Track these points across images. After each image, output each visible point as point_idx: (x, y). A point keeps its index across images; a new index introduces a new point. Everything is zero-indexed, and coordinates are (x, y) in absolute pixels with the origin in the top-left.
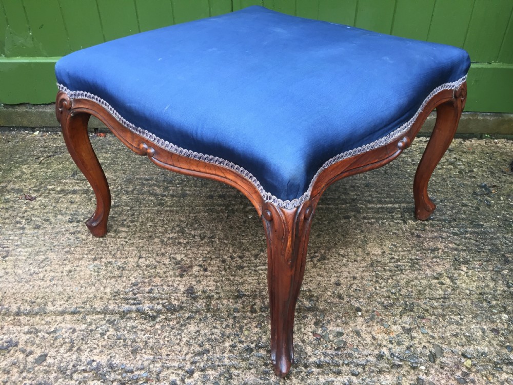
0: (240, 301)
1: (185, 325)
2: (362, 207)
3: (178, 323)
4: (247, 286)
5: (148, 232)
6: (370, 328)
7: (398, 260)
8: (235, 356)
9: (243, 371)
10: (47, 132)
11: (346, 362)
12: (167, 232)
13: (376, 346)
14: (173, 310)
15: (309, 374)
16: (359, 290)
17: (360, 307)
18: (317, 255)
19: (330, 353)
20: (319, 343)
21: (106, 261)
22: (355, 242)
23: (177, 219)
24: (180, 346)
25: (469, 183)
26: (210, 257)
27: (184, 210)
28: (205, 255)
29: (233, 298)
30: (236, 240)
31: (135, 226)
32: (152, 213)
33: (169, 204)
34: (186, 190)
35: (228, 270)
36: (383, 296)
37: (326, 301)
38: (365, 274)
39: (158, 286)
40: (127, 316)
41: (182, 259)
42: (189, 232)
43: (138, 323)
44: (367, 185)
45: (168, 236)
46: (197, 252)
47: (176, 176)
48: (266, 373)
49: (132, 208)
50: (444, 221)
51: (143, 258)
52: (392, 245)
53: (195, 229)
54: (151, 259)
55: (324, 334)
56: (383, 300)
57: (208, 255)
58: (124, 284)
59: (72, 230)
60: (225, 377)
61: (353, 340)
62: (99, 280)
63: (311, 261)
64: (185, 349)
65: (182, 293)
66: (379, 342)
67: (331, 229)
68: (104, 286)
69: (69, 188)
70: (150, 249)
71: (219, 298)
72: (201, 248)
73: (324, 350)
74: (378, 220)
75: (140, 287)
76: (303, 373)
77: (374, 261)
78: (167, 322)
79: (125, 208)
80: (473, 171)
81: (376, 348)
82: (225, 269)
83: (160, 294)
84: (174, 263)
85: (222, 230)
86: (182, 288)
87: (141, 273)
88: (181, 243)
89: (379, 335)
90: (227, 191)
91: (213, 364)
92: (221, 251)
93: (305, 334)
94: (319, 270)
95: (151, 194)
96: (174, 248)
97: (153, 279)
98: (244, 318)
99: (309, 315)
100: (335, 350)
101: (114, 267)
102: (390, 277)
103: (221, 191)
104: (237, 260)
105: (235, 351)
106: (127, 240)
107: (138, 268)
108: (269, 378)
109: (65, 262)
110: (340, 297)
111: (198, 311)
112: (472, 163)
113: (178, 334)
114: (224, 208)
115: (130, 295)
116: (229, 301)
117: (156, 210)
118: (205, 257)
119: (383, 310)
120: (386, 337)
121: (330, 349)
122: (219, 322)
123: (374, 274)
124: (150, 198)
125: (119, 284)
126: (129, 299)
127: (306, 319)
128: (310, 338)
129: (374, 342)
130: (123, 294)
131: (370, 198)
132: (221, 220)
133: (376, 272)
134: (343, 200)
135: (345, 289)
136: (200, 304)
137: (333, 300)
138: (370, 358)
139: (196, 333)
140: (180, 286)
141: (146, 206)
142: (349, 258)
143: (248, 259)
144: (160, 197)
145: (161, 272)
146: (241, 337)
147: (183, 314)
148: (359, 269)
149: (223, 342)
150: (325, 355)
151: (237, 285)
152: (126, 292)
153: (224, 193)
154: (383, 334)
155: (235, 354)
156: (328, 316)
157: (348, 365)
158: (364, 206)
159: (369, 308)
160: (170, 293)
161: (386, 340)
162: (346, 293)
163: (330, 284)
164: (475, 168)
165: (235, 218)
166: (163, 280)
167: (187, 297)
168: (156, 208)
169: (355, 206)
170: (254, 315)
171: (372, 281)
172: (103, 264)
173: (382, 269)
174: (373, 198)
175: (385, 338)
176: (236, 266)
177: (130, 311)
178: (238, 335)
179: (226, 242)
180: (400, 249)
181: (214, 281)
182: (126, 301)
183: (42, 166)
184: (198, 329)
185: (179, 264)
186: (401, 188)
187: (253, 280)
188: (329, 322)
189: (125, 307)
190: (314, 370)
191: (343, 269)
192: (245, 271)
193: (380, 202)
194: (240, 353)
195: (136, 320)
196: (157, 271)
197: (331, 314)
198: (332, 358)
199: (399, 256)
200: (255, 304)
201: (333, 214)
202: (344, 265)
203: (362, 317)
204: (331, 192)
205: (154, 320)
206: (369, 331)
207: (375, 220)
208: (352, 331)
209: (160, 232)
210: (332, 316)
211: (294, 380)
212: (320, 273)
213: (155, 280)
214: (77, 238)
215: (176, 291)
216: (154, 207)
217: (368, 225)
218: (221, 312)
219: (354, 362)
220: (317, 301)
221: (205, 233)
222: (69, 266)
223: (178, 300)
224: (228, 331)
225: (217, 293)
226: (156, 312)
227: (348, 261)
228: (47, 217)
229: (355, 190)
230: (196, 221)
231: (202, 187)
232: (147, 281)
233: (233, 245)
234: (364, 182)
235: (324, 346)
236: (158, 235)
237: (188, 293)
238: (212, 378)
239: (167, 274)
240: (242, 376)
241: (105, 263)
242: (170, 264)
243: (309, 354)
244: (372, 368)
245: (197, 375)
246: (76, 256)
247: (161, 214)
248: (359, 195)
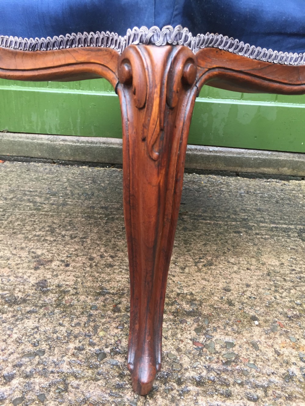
0: (102, 298)
1: (22, 319)
2: (254, 225)
4: (113, 284)
6: (272, 341)
8: (79, 362)
9: (85, 382)
11: (239, 382)
13: (281, 363)
14: (13, 302)
15: (183, 393)
16: (254, 298)
17: (257, 316)
18: (202, 260)
19: (215, 367)
20: (200, 353)
22: (248, 252)
24: (6, 343)
26: (77, 254)
27: (60, 215)
28: (71, 252)
29: (93, 295)
30: (110, 241)
32: (24, 215)
33: (45, 210)
34: (68, 201)
35: (94, 267)
36: (287, 307)
37: (211, 306)
38: (261, 282)
41: (42, 254)
42: (59, 232)
44: (259, 210)
46: (62, 249)
48: (120, 387)
49: (5, 210)
52: (291, 258)
55: (208, 342)
56: (285, 310)
57: (74, 253)
60: (58, 388)
61: (248, 353)
63: (196, 265)
64: (12, 348)
65: (31, 285)
66: (285, 358)
67: (220, 240)
70: (9, 243)
72: (69, 246)
73: (207, 363)
74: (272, 237)
76: (175, 391)
77: (271, 271)
81: (281, 366)
82: (91, 266)
84: (32, 257)
85: (97, 232)
86: (33, 281)
88: (47, 240)
89: (285, 349)
90: (110, 205)
91: (44, 369)
92: (91, 250)
93: (182, 341)
94: (203, 274)
95: (30, 202)
96: (37, 244)
98: (103, 317)
99: (190, 320)
100: (223, 364)
102: (292, 288)
103: (104, 204)
104: (107, 259)
105: (80, 355)
108: (123, 395)
110: (230, 303)
111: (45, 306)
113: (9, 329)
117: (30, 213)
118: (71, 254)
119: (286, 322)
120: (295, 352)
121: (217, 362)
122: (67, 319)
123: (272, 283)
124: (28, 204)
127: (185, 324)
128: (188, 346)
129: (278, 358)
131: (262, 219)
132: (97, 225)
133: (274, 281)
134: (233, 218)
135: (236, 295)
136: (49, 297)
137: (220, 305)
138: (273, 378)
139: (33, 329)
140: (31, 278)
141: (21, 210)
142: (241, 266)
143: (120, 259)
144: (39, 204)
145: (14, 263)
146: (94, 338)
148: (253, 277)
150: (209, 369)
151: (102, 282)
153: (106, 206)
154: (290, 349)
155: (80, 359)
156: (213, 323)
157: (242, 384)
158: (256, 225)
159: (268, 318)
160: (16, 285)
161: (295, 357)
162: (237, 300)
163: (218, 289)
165: (114, 225)
166: (12, 271)
167: (36, 290)
169: (246, 224)
170: (116, 314)
171: (270, 289)
173: (282, 279)
174: (265, 219)
175: (294, 354)
176: (105, 264)
178: (90, 336)
179: (98, 242)
180: (301, 262)
181: (74, 276)
184: (38, 325)
185: (38, 257)
186: (295, 214)
187: (122, 278)
188: (214, 330)
190: (192, 388)
191: (234, 275)
192: (115, 269)
193: (274, 223)
194: (87, 359)
197: (218, 320)
198: (218, 374)
199: (300, 268)
200: (120, 303)
201: (222, 228)
202: (235, 272)
203: (260, 327)
206: (270, 344)
207: (269, 237)
208: (247, 342)
209: (27, 230)
211: (160, 400)
212: (206, 278)
216: (29, 211)
217: (261, 240)
219: (250, 382)
220: (200, 305)
221: (77, 234)
223: (24, 292)
224: (76, 331)
225: (74, 288)
227: (239, 269)
229: (245, 212)
231: (85, 200)
233: (106, 246)
234: (255, 207)
235: (208, 358)
236: (23, 232)
237: (38, 287)
238: (37, 388)
239: (19, 266)
240: (83, 388)
242: (27, 257)
243: (185, 366)
244: (277, 391)
245: (18, 381)
247: (34, 216)
248: (250, 216)
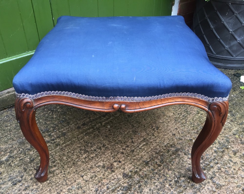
0: (150, 165)
1: (142, 191)
3: (138, 192)
4: (145, 157)
8: (176, 188)
14: (128, 189)
26: (115, 155)
28: (111, 155)
29: (146, 166)
35: (129, 156)
39: (108, 183)
41: (104, 164)
46: (106, 157)
71: (140, 170)
72: (106, 153)
75: (101, 190)
83: (114, 186)
84: (102, 168)
85: (104, 140)
86: (120, 177)
87: (92, 183)
88: (93, 157)
92: (116, 149)
97: (102, 182)
98: (160, 171)
104: (127, 149)
105: (173, 186)
111: (140, 181)
116: (146, 168)
118: (113, 156)
136: (136, 178)
139: (150, 191)
140: (118, 176)
145: (101, 176)
146: (168, 179)
147: (135, 187)
149: (165, 186)
151: (141, 159)
160: (118, 183)
165: (103, 131)
166: (107, 179)
167: (127, 179)
170: (162, 167)
176: (130, 152)
178: (166, 179)
179: (113, 144)
181: (129, 164)
184: (149, 189)
185: (105, 167)
192: (136, 151)
194: (176, 185)
200: (157, 162)
215: (119, 180)
218: (149, 175)
224: (161, 181)
225: (137, 168)
232: (100, 185)
233: (118, 144)
239: (105, 175)
242: (101, 170)
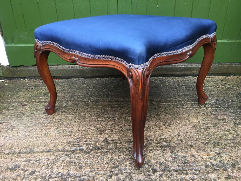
0: (131, 144)
1: (105, 155)
3: (101, 154)
5: (82, 116)
6: (199, 154)
7: (207, 124)
8: (132, 168)
9: (137, 175)
10: (31, 79)
11: (190, 169)
12: (91, 116)
14: (98, 149)
15: (172, 175)
16: (190, 137)
17: (192, 145)
18: (166, 123)
19: (181, 165)
20: (174, 161)
21: (63, 129)
22: (184, 117)
23: (96, 111)
24: (104, 164)
25: (234, 93)
26: (114, 126)
27: (99, 107)
28: (111, 125)
29: (128, 143)
30: (126, 118)
31: (76, 114)
32: (83, 109)
33: (91, 105)
34: (99, 99)
35: (123, 131)
36: (203, 140)
37: (174, 142)
38: (192, 130)
39: (89, 138)
40: (75, 152)
41: (100, 127)
42: (102, 116)
43: (81, 155)
44: (185, 95)
45: (92, 118)
46: (107, 124)
47: (93, 94)
48: (149, 175)
49: (73, 107)
50: (226, 108)
51: (81, 127)
52: (203, 118)
53: (105, 115)
54: (85, 128)
55: (176, 157)
57: (113, 125)
58: (73, 138)
59: (45, 117)
60: (129, 178)
61: (191, 159)
62: (60, 137)
63: (164, 126)
64: (106, 166)
65: (102, 141)
66: (205, 159)
67: (171, 113)
68: (63, 139)
69: (43, 100)
70: (84, 123)
71: (121, 143)
72: (109, 122)
73: (177, 164)
75: (81, 139)
76: (169, 175)
77: (195, 125)
78: (96, 154)
79: (70, 107)
80: (234, 88)
81: (204, 162)
83: (91, 142)
85: (118, 114)
86: (102, 139)
87: (80, 133)
88: (99, 120)
89: (204, 156)
91: (121, 172)
92: (119, 123)
93: (167, 157)
94: (168, 129)
95: (82, 101)
96: (96, 123)
97: (87, 136)
99: (167, 149)
100: (183, 164)
101: (67, 131)
102: (205, 132)
104: (127, 127)
105: (132, 166)
106: (72, 120)
107: (79, 131)
108: (151, 177)
109: (42, 130)
110: (181, 141)
111: (111, 149)
112: (233, 85)
113: (102, 159)
114: (118, 106)
115: (76, 143)
116: (126, 144)
117: (85, 108)
118: (112, 126)
119: (204, 146)
121: (181, 163)
122: (122, 153)
124: (82, 103)
125: (70, 138)
126: (76, 145)
127: (166, 151)
128: (169, 159)
129: (203, 160)
130: (72, 143)
131: (188, 100)
132: (117, 111)
133: (197, 129)
134: (175, 101)
135: (183, 137)
136: (111, 146)
137: (178, 142)
138: (202, 167)
139: (111, 158)
140: (101, 138)
141: (80, 106)
144: (87, 103)
145: (90, 133)
147: (104, 150)
148: (188, 128)
149: (125, 162)
150: (179, 166)
151: (129, 137)
152: (73, 142)
154: (206, 156)
156: (177, 149)
158: (185, 103)
159: (197, 145)
160: (96, 142)
162: (184, 139)
163: (175, 135)
164: (235, 87)
165: (124, 110)
166: (91, 136)
167: (104, 143)
168: (85, 107)
169: (181, 103)
171: (196, 133)
172: (61, 130)
173: (200, 128)
174: (189, 100)
175: (208, 158)
176: (127, 129)
177: (76, 150)
178: (132, 159)
179: (121, 119)
180: (207, 120)
181: (117, 136)
182: (74, 146)
183: (29, 92)
185: (99, 129)
188: (178, 152)
189: (74, 148)
190: (174, 173)
191: (181, 129)
193: (193, 101)
195: (80, 154)
196: (88, 132)
198: (182, 167)
199: (207, 122)
202: (181, 127)
203: (194, 149)
204: (168, 98)
205: (89, 154)
207: (192, 109)
208: (190, 155)
209: (88, 116)
210: (179, 149)
211: (165, 178)
212: (170, 131)
213: (88, 136)
214: (48, 120)
215: (99, 140)
216: (84, 106)
217: (189, 110)
218: (123, 149)
219: (194, 169)
220: (170, 143)
221: (110, 116)
222: (45, 132)
223: (100, 144)
224: (127, 157)
225: (119, 141)
226: (90, 150)
227: (182, 125)
228: (33, 112)
229: (180, 97)
230: (105, 111)
232: (84, 137)
233: (124, 121)
234: (183, 94)
235: (177, 162)
236: (87, 117)
237: (105, 141)
238: (122, 178)
239: (93, 133)
240: (137, 177)
241: (62, 130)
242: (94, 129)
243: (170, 166)
244: (204, 171)
245: (114, 177)
246: (48, 127)
247: (88, 109)
248: (182, 99)
